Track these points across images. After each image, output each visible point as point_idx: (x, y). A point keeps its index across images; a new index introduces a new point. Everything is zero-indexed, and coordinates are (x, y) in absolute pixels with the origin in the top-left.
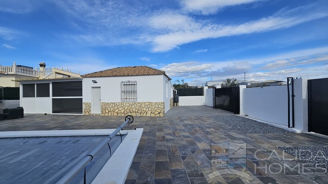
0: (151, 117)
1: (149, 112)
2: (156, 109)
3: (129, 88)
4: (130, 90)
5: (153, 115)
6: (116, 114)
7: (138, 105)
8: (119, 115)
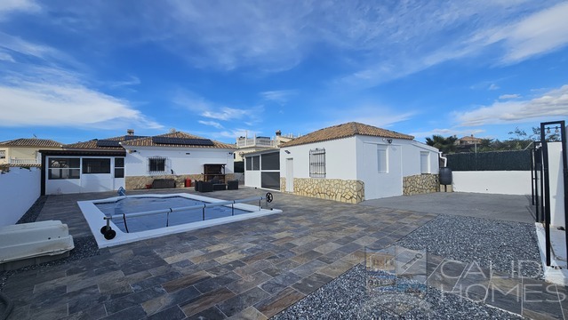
0: (341, 203)
1: (339, 195)
2: (347, 190)
3: (319, 159)
4: (318, 161)
5: (343, 200)
6: (305, 194)
7: (327, 183)
8: (309, 195)
